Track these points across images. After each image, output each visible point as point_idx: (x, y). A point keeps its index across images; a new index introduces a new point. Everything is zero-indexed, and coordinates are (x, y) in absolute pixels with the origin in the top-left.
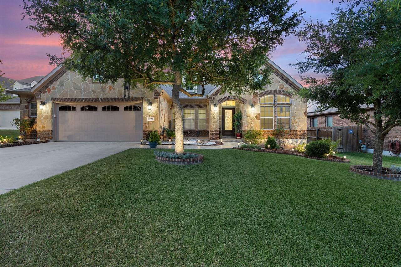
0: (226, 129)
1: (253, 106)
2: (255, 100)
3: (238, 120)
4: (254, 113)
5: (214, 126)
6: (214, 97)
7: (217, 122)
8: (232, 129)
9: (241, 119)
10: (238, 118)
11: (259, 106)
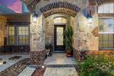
0: (58, 44)
1: (89, 16)
2: (91, 9)
3: (68, 36)
4: (90, 27)
5: (35, 46)
6: (35, 5)
7: (39, 39)
8: (62, 44)
9: (72, 35)
10: (69, 34)
11: (98, 17)
